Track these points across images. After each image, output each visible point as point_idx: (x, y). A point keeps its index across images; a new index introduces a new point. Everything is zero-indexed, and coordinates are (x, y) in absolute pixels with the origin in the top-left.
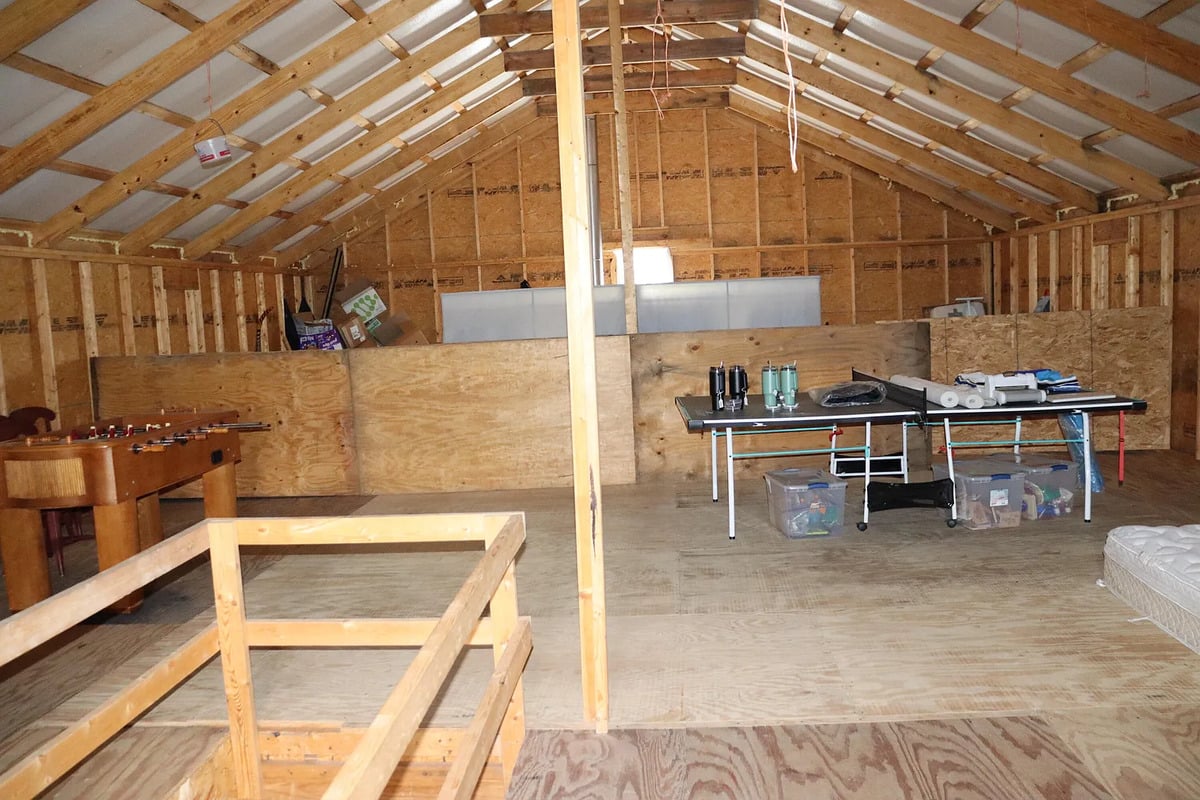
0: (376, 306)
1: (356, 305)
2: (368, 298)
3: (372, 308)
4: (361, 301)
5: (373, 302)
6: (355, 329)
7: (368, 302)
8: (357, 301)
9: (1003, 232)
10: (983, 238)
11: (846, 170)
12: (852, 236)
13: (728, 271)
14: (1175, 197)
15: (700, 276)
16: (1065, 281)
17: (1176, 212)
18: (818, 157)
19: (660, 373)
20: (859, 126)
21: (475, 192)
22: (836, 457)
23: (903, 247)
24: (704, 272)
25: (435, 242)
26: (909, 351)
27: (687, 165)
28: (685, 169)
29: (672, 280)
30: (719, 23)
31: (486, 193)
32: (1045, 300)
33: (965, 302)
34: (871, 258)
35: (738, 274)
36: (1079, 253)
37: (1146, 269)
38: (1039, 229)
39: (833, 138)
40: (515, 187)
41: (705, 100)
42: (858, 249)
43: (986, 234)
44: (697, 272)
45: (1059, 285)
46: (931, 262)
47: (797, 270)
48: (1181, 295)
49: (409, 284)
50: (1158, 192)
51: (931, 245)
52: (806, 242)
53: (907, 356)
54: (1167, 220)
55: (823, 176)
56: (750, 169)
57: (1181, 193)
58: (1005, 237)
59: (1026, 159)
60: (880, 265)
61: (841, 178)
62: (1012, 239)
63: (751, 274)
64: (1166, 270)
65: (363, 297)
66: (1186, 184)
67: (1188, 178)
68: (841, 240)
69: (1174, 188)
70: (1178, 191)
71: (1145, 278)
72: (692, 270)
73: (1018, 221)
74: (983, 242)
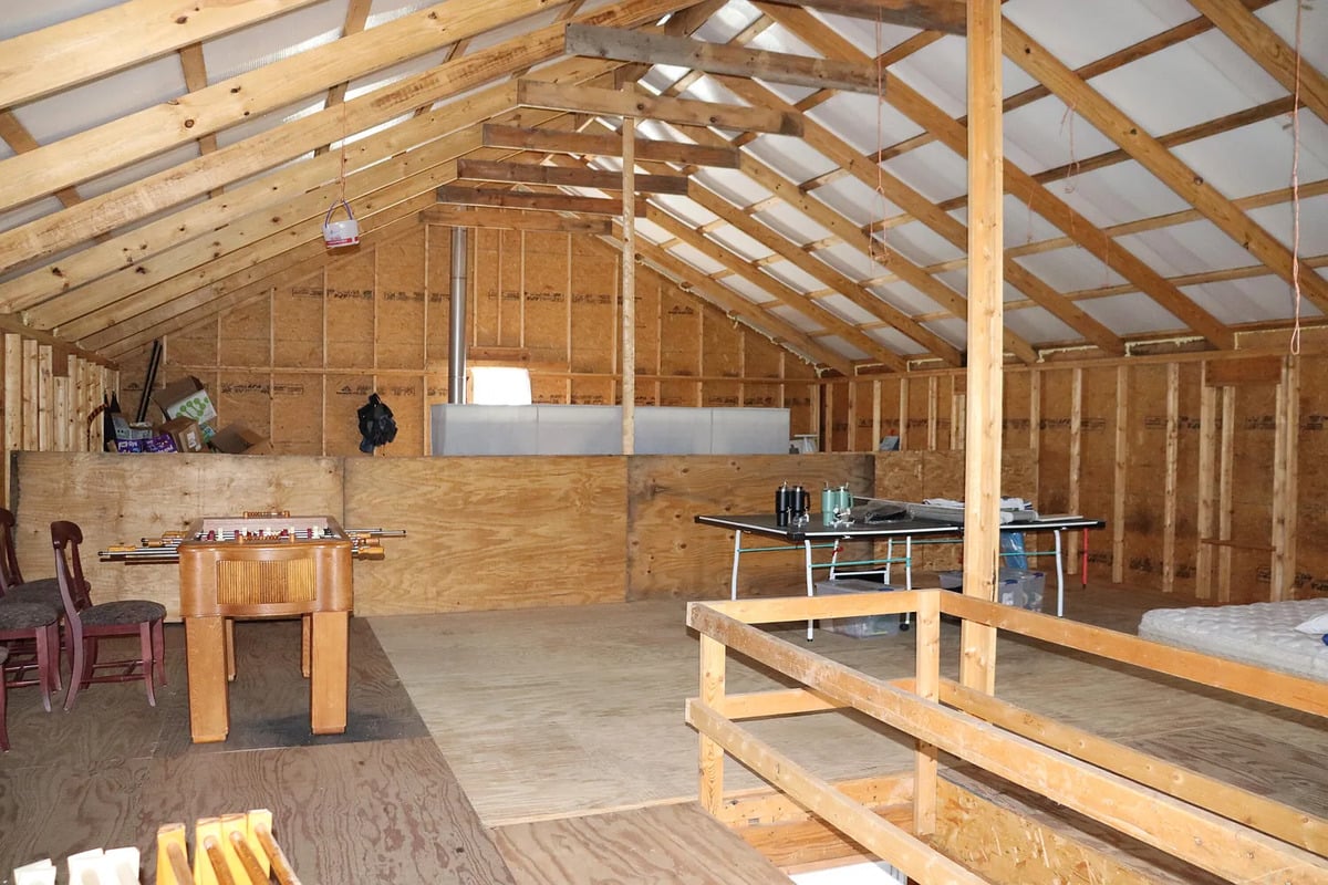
0: (206, 411)
1: (183, 409)
2: (197, 401)
3: (200, 413)
4: (190, 404)
5: (203, 407)
6: (191, 436)
7: (198, 407)
8: (184, 403)
9: (842, 375)
10: (813, 380)
11: (700, 308)
12: (701, 370)
13: (584, 397)
14: (1042, 360)
15: (556, 400)
16: (917, 423)
17: (1042, 372)
18: (672, 292)
19: (654, 493)
20: (750, 270)
21: (325, 293)
22: (835, 572)
23: (746, 383)
24: (560, 396)
25: (275, 344)
26: (860, 480)
27: (549, 287)
28: (546, 291)
29: (530, 403)
30: (668, 163)
31: (336, 296)
32: (892, 440)
33: (802, 438)
34: (717, 393)
35: (592, 400)
36: (935, 400)
37: (1010, 417)
38: (888, 376)
39: (704, 276)
40: (368, 294)
41: (589, 227)
42: (705, 383)
43: (816, 377)
44: (552, 396)
45: (908, 426)
46: (769, 399)
47: (649, 400)
48: (1047, 441)
49: (239, 389)
50: (1028, 355)
51: (770, 383)
52: (658, 374)
53: (857, 484)
54: (1035, 379)
55: (676, 310)
56: (609, 297)
57: (1048, 358)
58: (841, 380)
59: (910, 316)
60: (724, 400)
61: (691, 313)
62: (851, 384)
63: (605, 401)
64: (1034, 419)
65: (192, 399)
66: (1052, 351)
67: (1057, 346)
68: (688, 374)
69: (1041, 352)
70: (1044, 356)
71: (1009, 425)
72: (547, 395)
73: (856, 367)
74: (813, 383)
